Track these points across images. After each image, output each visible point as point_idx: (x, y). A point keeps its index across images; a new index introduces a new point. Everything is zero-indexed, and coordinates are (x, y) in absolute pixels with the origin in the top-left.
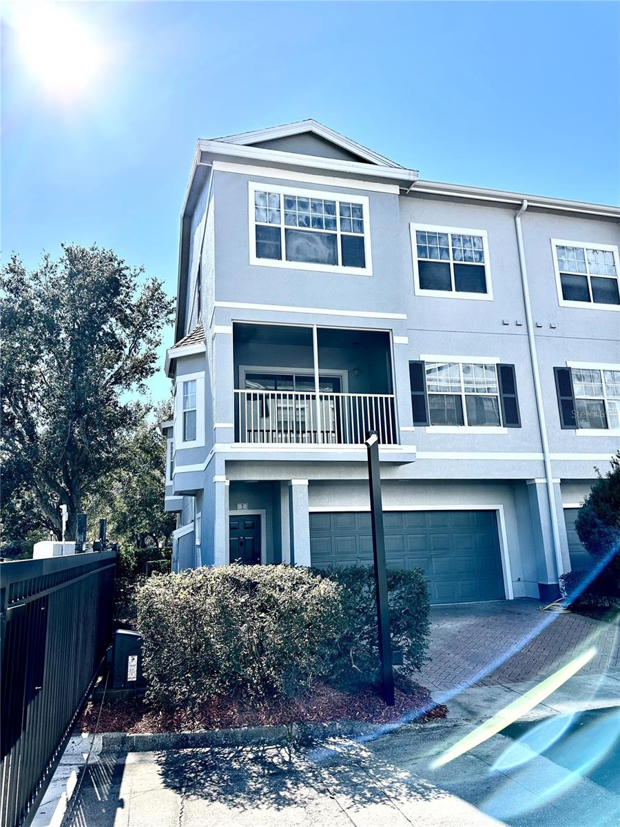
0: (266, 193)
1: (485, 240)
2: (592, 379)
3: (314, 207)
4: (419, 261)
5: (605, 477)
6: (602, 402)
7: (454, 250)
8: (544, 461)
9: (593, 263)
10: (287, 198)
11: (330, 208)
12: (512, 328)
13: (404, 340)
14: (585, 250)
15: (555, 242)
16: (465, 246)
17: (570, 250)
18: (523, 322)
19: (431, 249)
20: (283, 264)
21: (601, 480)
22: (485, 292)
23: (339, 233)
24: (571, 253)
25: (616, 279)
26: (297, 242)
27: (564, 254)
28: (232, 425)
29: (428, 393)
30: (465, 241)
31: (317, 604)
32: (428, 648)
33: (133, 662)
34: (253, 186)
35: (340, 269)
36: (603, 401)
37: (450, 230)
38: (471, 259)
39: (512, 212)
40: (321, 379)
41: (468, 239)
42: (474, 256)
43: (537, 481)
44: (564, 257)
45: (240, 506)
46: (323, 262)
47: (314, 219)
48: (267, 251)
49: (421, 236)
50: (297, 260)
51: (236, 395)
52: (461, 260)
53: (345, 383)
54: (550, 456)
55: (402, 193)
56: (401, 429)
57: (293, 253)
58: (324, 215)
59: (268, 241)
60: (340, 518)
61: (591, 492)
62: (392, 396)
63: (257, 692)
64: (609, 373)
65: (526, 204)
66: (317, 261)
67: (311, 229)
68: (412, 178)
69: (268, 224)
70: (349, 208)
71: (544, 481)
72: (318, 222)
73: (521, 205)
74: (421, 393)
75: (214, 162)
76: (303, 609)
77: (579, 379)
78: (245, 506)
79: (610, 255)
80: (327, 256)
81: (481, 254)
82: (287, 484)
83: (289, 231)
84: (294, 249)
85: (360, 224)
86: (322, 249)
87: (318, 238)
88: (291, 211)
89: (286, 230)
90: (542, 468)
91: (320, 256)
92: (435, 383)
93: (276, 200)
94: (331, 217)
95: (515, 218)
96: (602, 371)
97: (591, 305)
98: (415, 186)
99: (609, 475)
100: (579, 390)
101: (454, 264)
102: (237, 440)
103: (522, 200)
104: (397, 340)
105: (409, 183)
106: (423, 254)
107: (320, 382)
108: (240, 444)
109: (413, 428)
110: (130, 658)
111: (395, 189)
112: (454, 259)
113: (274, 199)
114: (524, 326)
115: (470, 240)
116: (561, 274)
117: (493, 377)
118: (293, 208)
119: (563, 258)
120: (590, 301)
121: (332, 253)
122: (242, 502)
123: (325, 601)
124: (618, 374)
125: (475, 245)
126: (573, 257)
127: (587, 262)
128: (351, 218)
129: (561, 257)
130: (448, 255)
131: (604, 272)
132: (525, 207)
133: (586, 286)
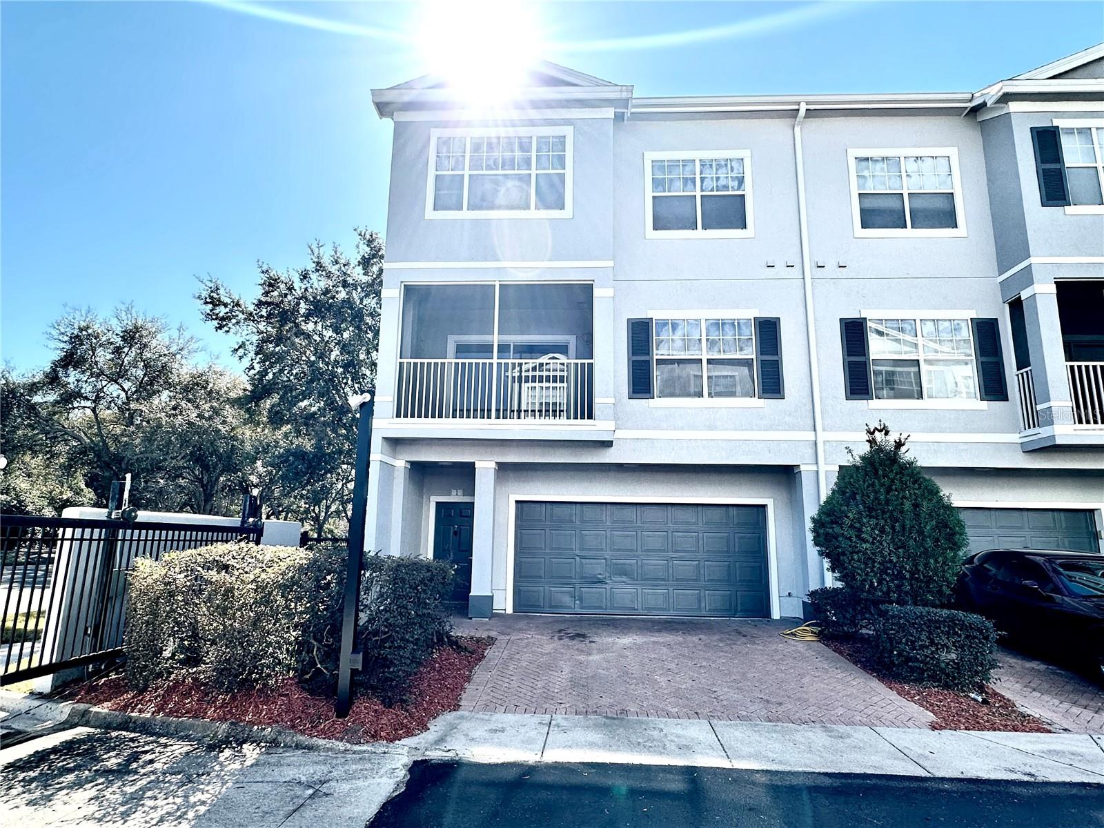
0: (450, 138)
1: (747, 163)
2: (901, 332)
3: (506, 147)
7: (702, 179)
8: (815, 443)
9: (915, 176)
11: (524, 147)
12: (780, 270)
13: (609, 292)
14: (902, 159)
16: (719, 172)
17: (877, 161)
18: (796, 261)
20: (465, 214)
23: (534, 172)
24: (879, 165)
25: (952, 194)
26: (485, 187)
27: (868, 168)
28: (394, 399)
29: (656, 357)
30: (719, 166)
34: (435, 133)
35: (533, 213)
37: (698, 155)
38: (726, 187)
39: (789, 121)
42: (731, 184)
43: (802, 467)
44: (867, 171)
45: (454, 492)
46: (512, 208)
48: (447, 202)
50: (481, 207)
51: (402, 365)
52: (712, 190)
53: (572, 350)
54: (822, 436)
55: (619, 118)
56: (597, 401)
59: (447, 192)
60: (558, 510)
62: (590, 361)
64: (930, 324)
66: (506, 208)
67: (499, 172)
68: (624, 95)
70: (549, 142)
71: (814, 468)
73: (798, 110)
74: (643, 358)
75: (395, 113)
78: (460, 492)
79: (945, 161)
80: (517, 200)
81: (741, 181)
83: (474, 178)
84: (479, 197)
85: (561, 161)
87: (508, 182)
88: (478, 155)
89: (470, 176)
90: (811, 451)
91: (510, 201)
92: (667, 345)
93: (462, 144)
94: (526, 155)
95: (793, 129)
96: (918, 322)
97: (909, 232)
98: (634, 106)
99: (864, 457)
100: (878, 348)
101: (701, 196)
102: (398, 416)
104: (601, 294)
105: (625, 102)
108: (402, 419)
109: (626, 401)
112: (702, 190)
113: (460, 144)
115: (726, 165)
116: (861, 194)
118: (480, 151)
119: (866, 173)
120: (905, 226)
122: (457, 488)
124: (947, 324)
125: (732, 169)
126: (882, 169)
127: (904, 174)
128: (551, 153)
129: (862, 171)
130: (695, 185)
131: (931, 185)
132: (802, 112)
133: (901, 209)
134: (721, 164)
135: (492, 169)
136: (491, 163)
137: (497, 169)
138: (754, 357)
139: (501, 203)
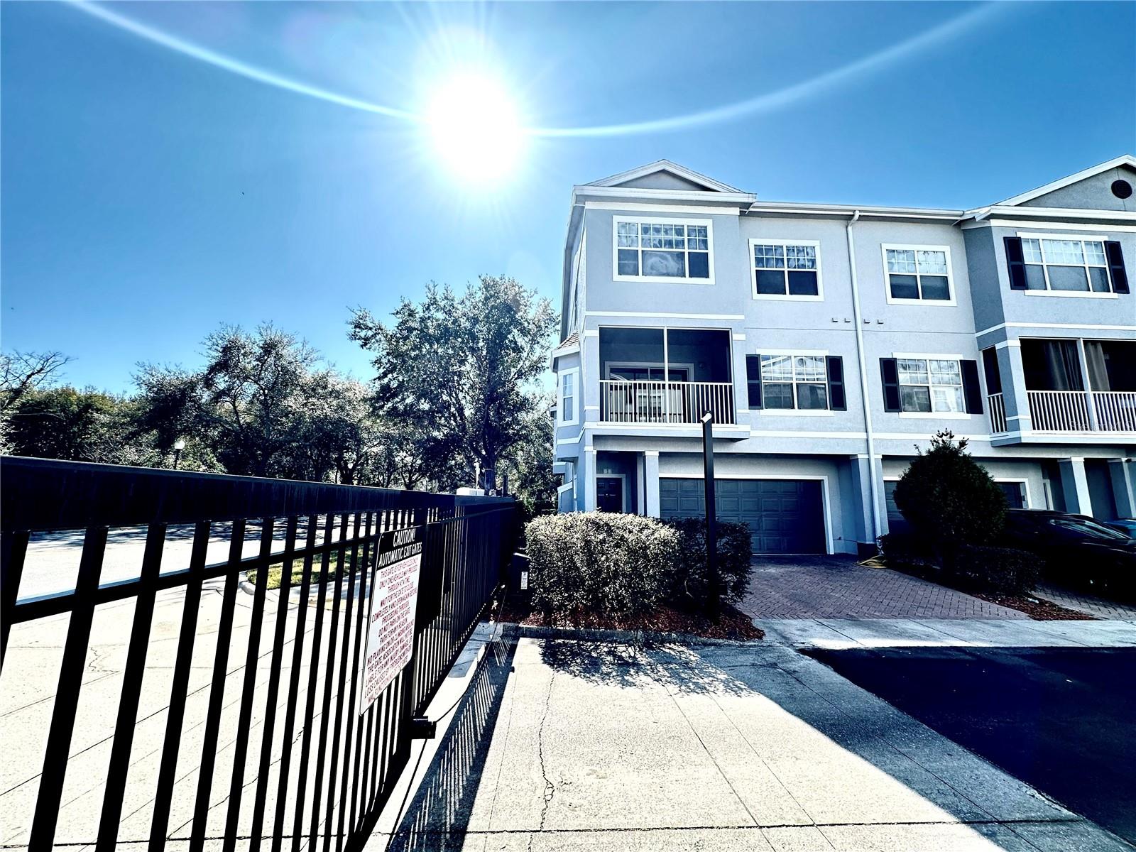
0: (626, 223)
1: (817, 250)
2: (917, 367)
3: (666, 232)
4: (757, 271)
5: (924, 454)
6: (926, 390)
7: (788, 260)
8: (867, 440)
9: (923, 264)
10: (644, 226)
11: (679, 231)
12: (841, 324)
13: (742, 337)
14: (916, 252)
15: (886, 246)
16: (799, 255)
17: (900, 252)
18: (851, 318)
19: (767, 259)
20: (640, 278)
21: (921, 457)
22: (816, 293)
23: (686, 251)
24: (901, 256)
25: (946, 277)
26: (653, 260)
27: (895, 257)
28: (598, 408)
29: (763, 381)
30: (799, 251)
31: (658, 544)
32: (749, 584)
33: (524, 576)
34: (616, 219)
35: (688, 280)
36: (928, 387)
37: (785, 243)
38: (804, 266)
39: (844, 222)
40: (670, 372)
41: (801, 249)
42: (807, 263)
43: (859, 456)
44: (894, 259)
45: (605, 471)
46: (673, 275)
47: (665, 241)
48: (627, 269)
49: (759, 249)
50: (651, 274)
51: (602, 384)
52: (795, 267)
53: (692, 374)
54: (872, 436)
55: (742, 214)
56: (738, 411)
57: (648, 270)
58: (674, 237)
59: (628, 263)
60: (685, 483)
61: (910, 466)
62: (730, 384)
63: (612, 604)
64: (935, 363)
65: (857, 214)
66: (668, 275)
67: (663, 249)
68: (750, 200)
69: (628, 248)
70: (695, 230)
71: (867, 456)
72: (669, 243)
73: (853, 215)
74: (756, 382)
75: (586, 203)
76: (647, 548)
77: (905, 368)
78: (610, 471)
79: (941, 255)
80: (676, 270)
81: (813, 262)
82: (642, 454)
83: (645, 252)
84: (649, 266)
85: (705, 242)
86: (673, 265)
87: (669, 256)
88: (647, 236)
89: (643, 251)
90: (864, 445)
91: (670, 271)
92: (769, 374)
93: (635, 228)
94: (680, 238)
95: (847, 227)
96: (928, 361)
97: (921, 302)
98: (754, 207)
99: (929, 452)
100: (904, 378)
101: (788, 271)
102: (602, 419)
103: (854, 211)
104: (736, 338)
105: (748, 205)
106: (761, 264)
107: (669, 373)
108: (604, 423)
109: (748, 411)
110: (523, 573)
111: (736, 211)
112: (788, 267)
113: (634, 228)
114: (853, 322)
115: (804, 250)
116: (890, 275)
117: (822, 368)
118: (648, 233)
119: (893, 261)
120: (918, 298)
121: (680, 268)
122: (607, 468)
123: (665, 543)
124: (945, 363)
125: (808, 254)
126: (903, 259)
127: (917, 262)
128: (697, 238)
129: (891, 259)
130: (783, 264)
131: (934, 271)
132: (856, 217)
133: (915, 285)
134: (800, 250)
135: (658, 247)
136: (657, 242)
137: (661, 247)
138: (826, 382)
139: (665, 272)
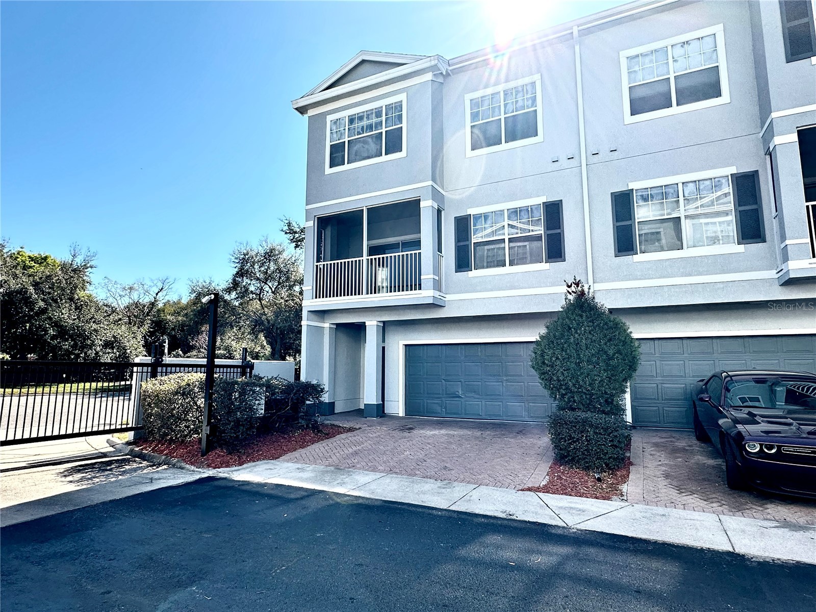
1: (538, 84)
2: (665, 196)
3: (368, 118)
4: (472, 126)
7: (505, 105)
9: (681, 60)
10: (350, 118)
11: (378, 114)
12: (563, 163)
14: (669, 48)
15: (626, 53)
16: (518, 96)
17: (646, 55)
18: (575, 153)
19: (483, 111)
20: (346, 167)
22: (536, 135)
23: (384, 130)
25: (717, 67)
26: (355, 148)
27: (638, 63)
28: (312, 288)
29: (474, 242)
30: (518, 92)
34: (329, 118)
36: (679, 218)
37: (502, 88)
38: (522, 107)
40: (369, 248)
41: (521, 89)
42: (526, 103)
44: (637, 66)
46: (372, 157)
47: (367, 126)
48: (337, 161)
49: (475, 103)
50: (355, 160)
51: (317, 266)
54: (596, 287)
57: (352, 157)
58: (374, 120)
64: (691, 185)
65: (575, 31)
66: (369, 157)
67: (365, 135)
69: (338, 142)
70: (393, 107)
72: (370, 127)
74: (466, 243)
75: (308, 111)
77: (645, 199)
79: (710, 40)
80: (375, 151)
81: (534, 99)
83: (351, 141)
84: (354, 154)
85: (400, 118)
86: (372, 147)
87: (370, 140)
88: (352, 127)
89: (349, 141)
91: (371, 153)
94: (379, 119)
97: (675, 109)
100: (643, 213)
101: (505, 118)
103: (572, 28)
104: (424, 205)
106: (476, 118)
111: (430, 76)
112: (505, 113)
113: (343, 122)
114: (576, 157)
116: (631, 87)
118: (354, 123)
119: (635, 68)
120: (672, 106)
121: (379, 148)
124: (708, 183)
125: (527, 93)
126: (651, 61)
127: (670, 61)
128: (394, 115)
130: (500, 111)
131: (697, 63)
132: (576, 34)
133: (668, 91)
135: (361, 134)
136: (360, 130)
137: (363, 132)
139: (366, 155)
